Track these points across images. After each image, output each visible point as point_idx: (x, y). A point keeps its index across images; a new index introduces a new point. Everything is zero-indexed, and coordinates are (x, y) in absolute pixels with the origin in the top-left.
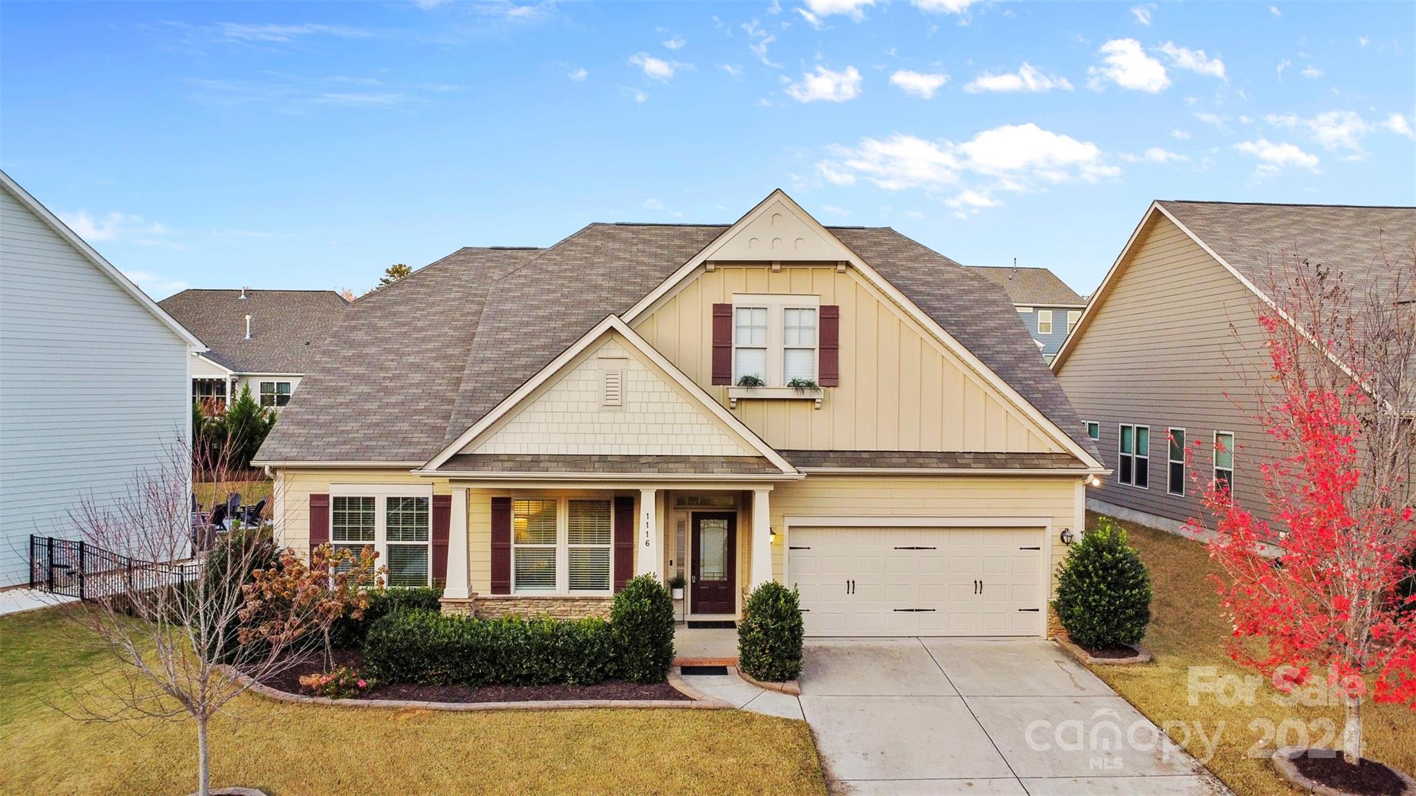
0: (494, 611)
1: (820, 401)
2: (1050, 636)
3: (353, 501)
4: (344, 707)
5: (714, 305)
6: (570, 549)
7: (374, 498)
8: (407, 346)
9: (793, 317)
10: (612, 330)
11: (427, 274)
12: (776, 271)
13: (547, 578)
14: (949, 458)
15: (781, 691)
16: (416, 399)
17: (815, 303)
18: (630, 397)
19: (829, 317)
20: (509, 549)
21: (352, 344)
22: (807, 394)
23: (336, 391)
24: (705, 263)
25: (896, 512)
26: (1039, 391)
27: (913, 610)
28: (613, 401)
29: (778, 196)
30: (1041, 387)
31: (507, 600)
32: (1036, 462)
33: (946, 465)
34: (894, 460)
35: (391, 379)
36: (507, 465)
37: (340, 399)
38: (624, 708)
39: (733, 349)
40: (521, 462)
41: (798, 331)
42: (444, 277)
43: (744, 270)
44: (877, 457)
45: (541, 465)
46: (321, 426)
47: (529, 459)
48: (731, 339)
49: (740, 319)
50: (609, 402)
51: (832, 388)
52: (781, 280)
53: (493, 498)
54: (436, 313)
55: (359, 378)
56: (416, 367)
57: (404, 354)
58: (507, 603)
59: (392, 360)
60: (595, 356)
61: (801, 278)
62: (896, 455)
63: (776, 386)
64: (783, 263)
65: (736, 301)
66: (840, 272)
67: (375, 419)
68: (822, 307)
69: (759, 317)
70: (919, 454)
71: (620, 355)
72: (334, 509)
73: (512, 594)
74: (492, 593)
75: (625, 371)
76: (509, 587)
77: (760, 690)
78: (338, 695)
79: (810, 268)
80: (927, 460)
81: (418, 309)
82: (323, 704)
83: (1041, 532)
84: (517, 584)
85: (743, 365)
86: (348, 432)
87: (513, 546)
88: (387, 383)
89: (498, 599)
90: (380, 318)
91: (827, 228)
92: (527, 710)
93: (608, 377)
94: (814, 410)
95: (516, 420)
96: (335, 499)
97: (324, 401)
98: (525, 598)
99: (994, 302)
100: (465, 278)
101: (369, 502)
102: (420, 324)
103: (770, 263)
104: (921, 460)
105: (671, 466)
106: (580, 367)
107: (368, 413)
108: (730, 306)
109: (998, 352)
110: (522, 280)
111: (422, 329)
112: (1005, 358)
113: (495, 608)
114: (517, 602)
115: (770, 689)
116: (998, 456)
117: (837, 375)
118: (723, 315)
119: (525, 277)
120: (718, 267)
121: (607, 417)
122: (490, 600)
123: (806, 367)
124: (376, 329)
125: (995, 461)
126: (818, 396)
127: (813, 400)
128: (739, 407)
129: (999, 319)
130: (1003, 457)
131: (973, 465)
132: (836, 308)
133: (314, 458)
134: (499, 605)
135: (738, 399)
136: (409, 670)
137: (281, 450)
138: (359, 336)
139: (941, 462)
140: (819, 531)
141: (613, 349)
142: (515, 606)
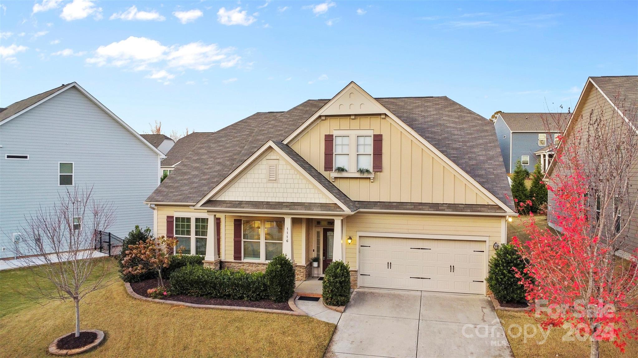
0: (235, 268)
1: (372, 178)
2: (488, 295)
3: (183, 219)
4: (155, 303)
5: (325, 135)
6: (266, 242)
7: (190, 218)
8: (219, 155)
9: (361, 140)
10: (270, 148)
11: (238, 124)
12: (353, 119)
13: (256, 255)
14: (436, 206)
15: (335, 310)
16: (214, 177)
17: (371, 133)
18: (280, 176)
19: (378, 140)
20: (241, 241)
21: (198, 154)
22: (366, 175)
23: (185, 174)
24: (320, 116)
25: (410, 231)
26: (493, 174)
27: (419, 278)
28: (273, 178)
29: (352, 85)
30: (495, 172)
31: (240, 263)
32: (479, 209)
33: (433, 209)
34: (408, 207)
35: (207, 169)
36: (229, 205)
37: (186, 177)
38: (261, 312)
39: (334, 155)
40: (234, 204)
41: (363, 146)
42: (245, 125)
43: (339, 119)
44: (400, 205)
45: (242, 205)
46: (174, 188)
47: (238, 203)
48: (333, 150)
49: (337, 142)
50: (271, 179)
51: (379, 173)
52: (355, 123)
53: (234, 220)
54: (236, 141)
55: (196, 168)
56: (219, 163)
57: (217, 158)
58: (240, 264)
59: (211, 161)
60: (265, 159)
61: (365, 122)
62: (409, 204)
63: (352, 172)
64: (355, 115)
65: (335, 133)
66: (383, 119)
67: (195, 185)
68: (374, 135)
69: (346, 140)
70: (421, 204)
71: (275, 158)
72: (176, 222)
73: (242, 261)
74: (234, 260)
75: (277, 165)
76: (241, 258)
77: (327, 309)
78: (155, 297)
79: (369, 117)
80: (424, 207)
81: (229, 139)
82: (148, 301)
83: (483, 244)
84: (245, 257)
85: (339, 162)
86: (183, 190)
87: (243, 240)
88: (206, 171)
89: (236, 262)
90: (213, 143)
91: (375, 99)
92: (221, 309)
93: (271, 167)
94: (370, 183)
95: (233, 186)
96: (176, 218)
97: (179, 178)
98: (247, 263)
99: (487, 131)
100: (253, 125)
101: (189, 220)
102: (228, 145)
103: (350, 115)
104: (421, 207)
105: (296, 207)
106: (259, 163)
107: (194, 183)
108: (332, 135)
109: (479, 155)
110: (270, 126)
111: (228, 148)
112: (481, 158)
113: (235, 266)
114: (244, 264)
115: (331, 309)
116: (460, 206)
117: (381, 166)
118: (329, 139)
119: (272, 124)
120: (326, 118)
121: (270, 185)
122: (233, 263)
123: (367, 163)
124: (210, 147)
125: (458, 208)
126: (372, 176)
127: (370, 178)
128: (336, 181)
129: (486, 139)
130: (463, 206)
131: (446, 210)
132: (381, 136)
133: (167, 201)
134: (237, 265)
135: (335, 177)
136: (184, 289)
137: (156, 198)
138: (203, 151)
139: (430, 208)
140: (374, 239)
141: (271, 156)
142: (243, 266)
